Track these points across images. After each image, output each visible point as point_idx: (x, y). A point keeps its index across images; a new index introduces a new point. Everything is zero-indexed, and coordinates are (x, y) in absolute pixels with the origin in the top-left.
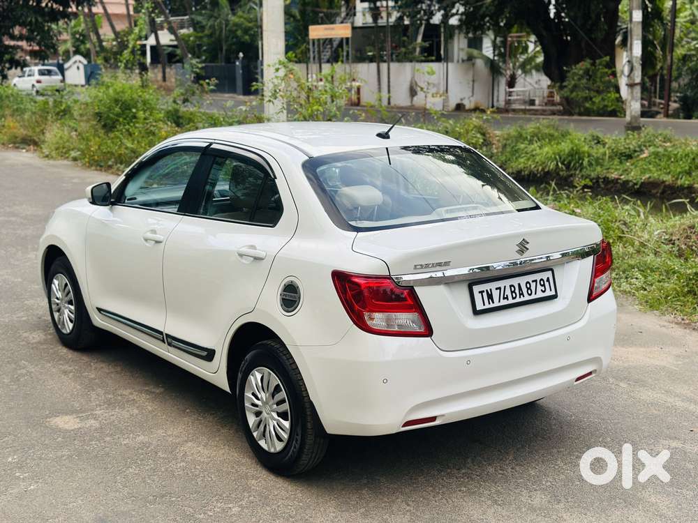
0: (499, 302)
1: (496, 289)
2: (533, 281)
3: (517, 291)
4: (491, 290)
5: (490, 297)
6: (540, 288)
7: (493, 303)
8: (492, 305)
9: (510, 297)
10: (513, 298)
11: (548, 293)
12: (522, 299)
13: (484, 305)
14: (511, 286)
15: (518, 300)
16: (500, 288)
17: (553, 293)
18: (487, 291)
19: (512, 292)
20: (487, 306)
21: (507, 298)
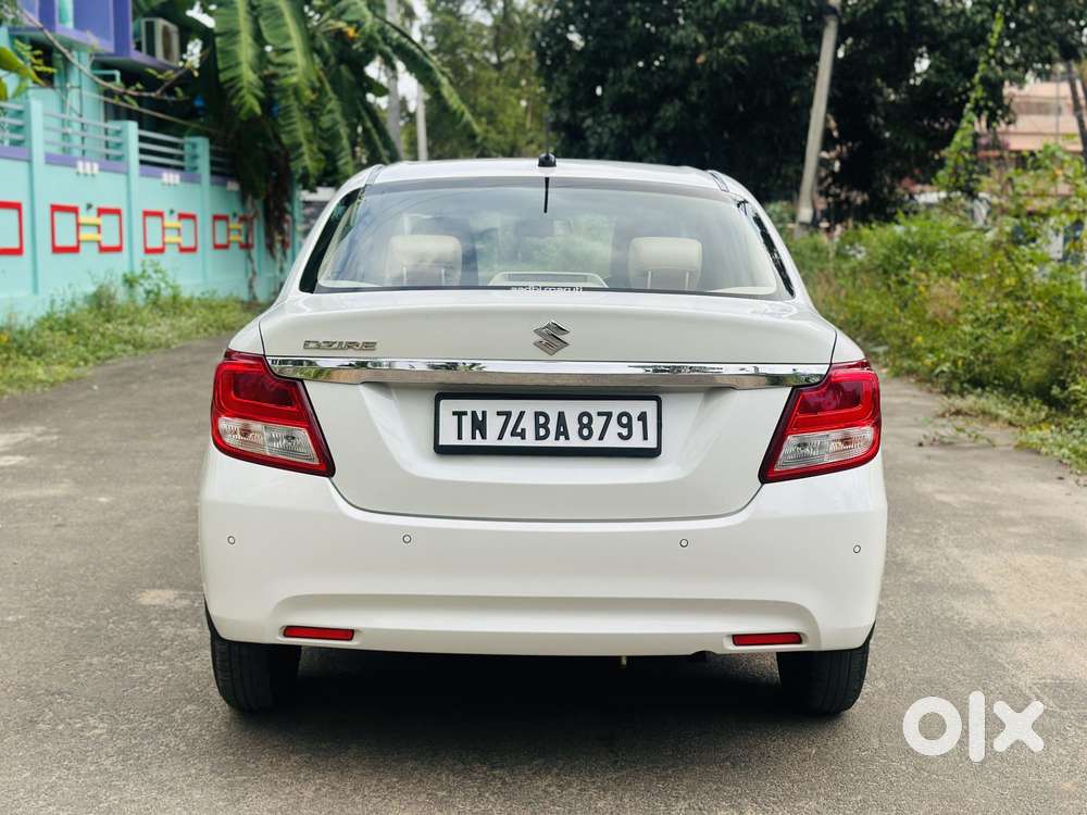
0: (500, 438)
1: (499, 414)
2: (600, 414)
3: (552, 426)
4: (484, 413)
5: (479, 425)
6: (614, 428)
7: (484, 437)
8: (479, 441)
9: (530, 434)
10: (538, 437)
11: (636, 442)
12: (562, 442)
13: (460, 437)
14: (537, 415)
15: (550, 442)
16: (508, 415)
17: (651, 443)
18: (474, 413)
19: (538, 426)
20: (467, 441)
21: (522, 435)
